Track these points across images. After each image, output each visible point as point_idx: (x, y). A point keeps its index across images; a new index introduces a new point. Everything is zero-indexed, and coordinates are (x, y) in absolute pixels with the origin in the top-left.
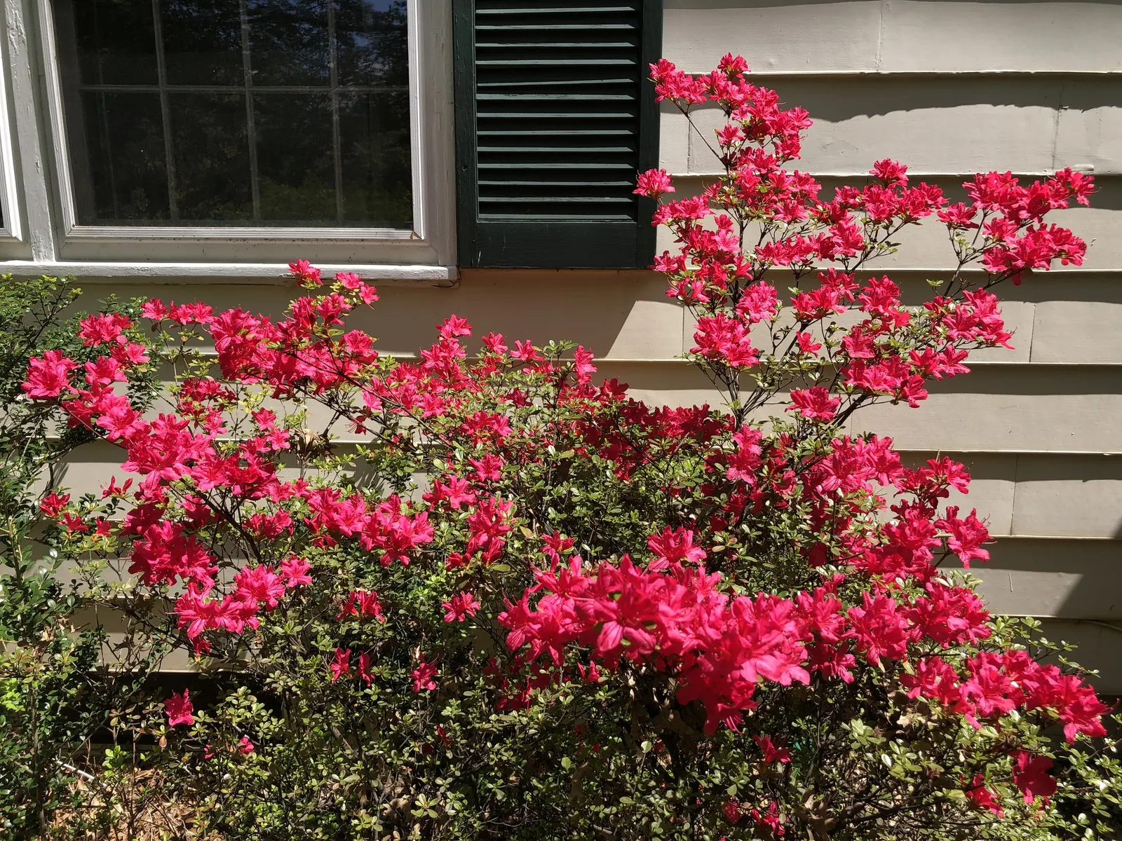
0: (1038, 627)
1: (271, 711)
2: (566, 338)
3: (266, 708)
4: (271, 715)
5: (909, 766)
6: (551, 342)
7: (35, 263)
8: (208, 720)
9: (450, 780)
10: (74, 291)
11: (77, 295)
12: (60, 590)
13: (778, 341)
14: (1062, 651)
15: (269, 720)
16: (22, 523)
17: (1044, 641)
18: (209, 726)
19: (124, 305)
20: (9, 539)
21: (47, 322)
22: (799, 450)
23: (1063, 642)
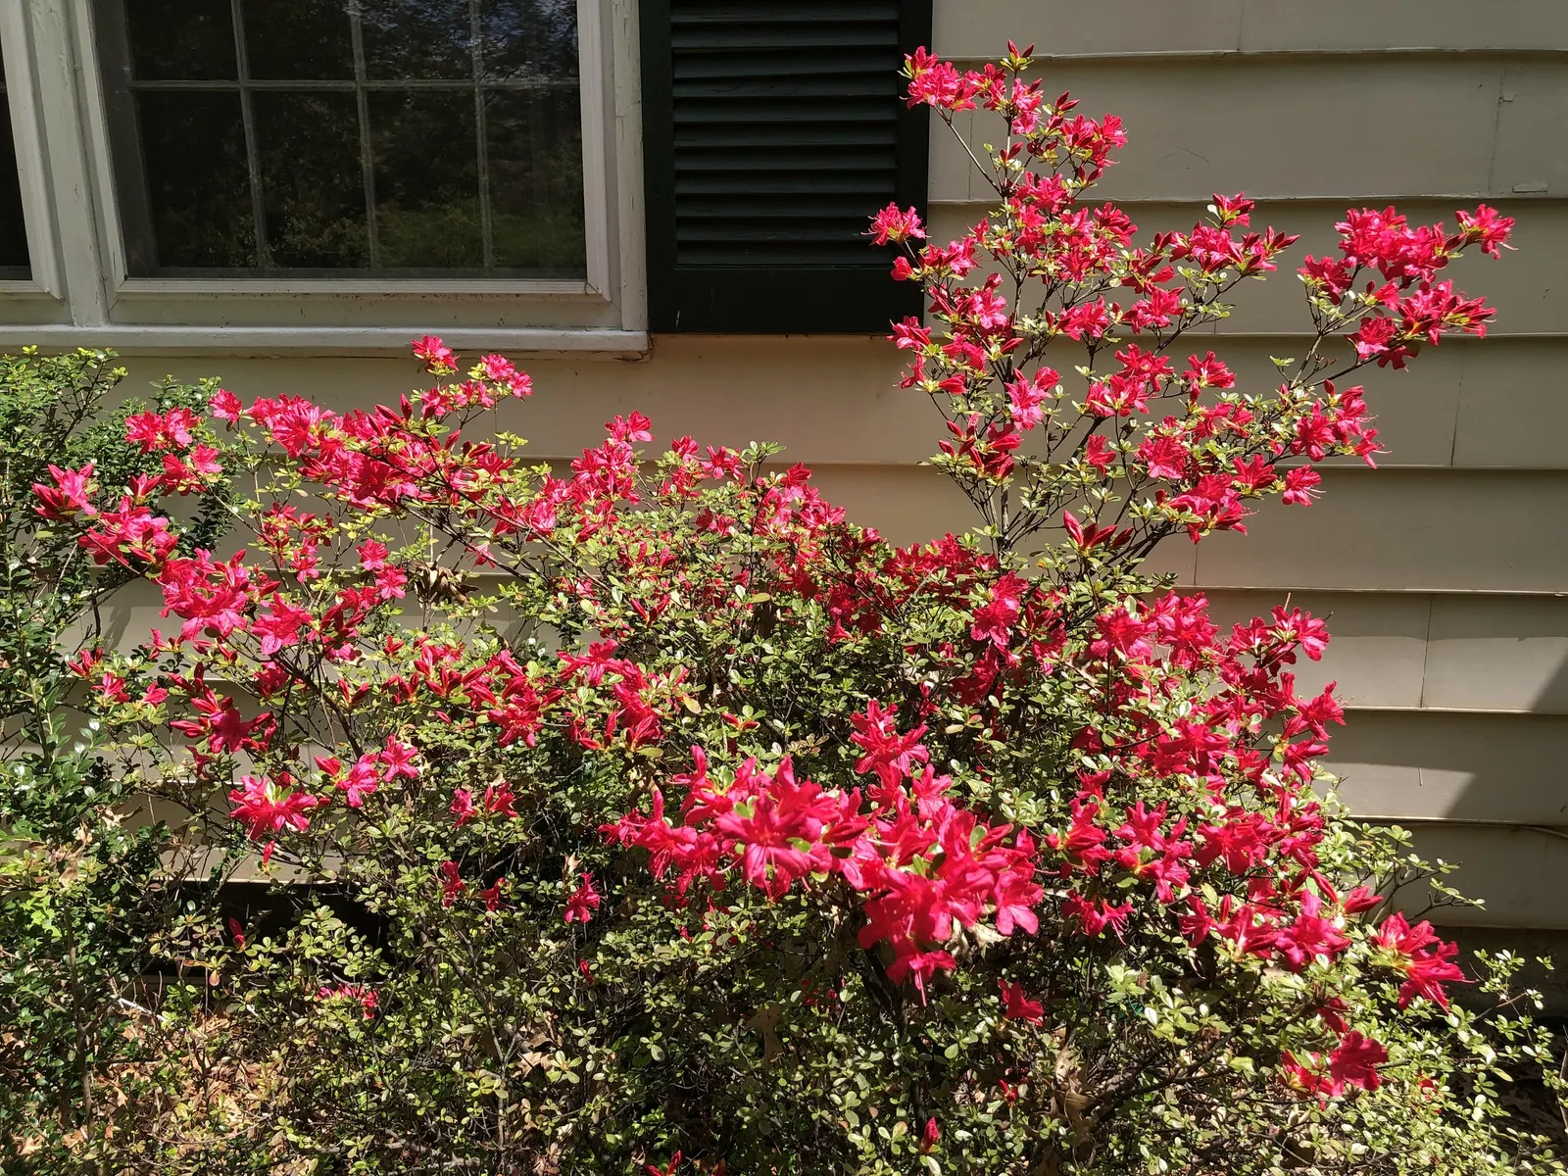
0: (1407, 840)
1: (364, 938)
2: (769, 441)
3: (359, 934)
4: (365, 943)
5: (1183, 1024)
6: (752, 444)
7: (77, 329)
8: (277, 950)
9: (593, 1030)
10: (116, 371)
11: (120, 378)
12: (110, 773)
13: (1055, 443)
14: (1438, 875)
15: (361, 949)
16: (49, 684)
17: (1414, 859)
18: (277, 958)
19: (191, 388)
20: (33, 706)
21: (79, 414)
22: (1073, 595)
23: (1440, 861)
